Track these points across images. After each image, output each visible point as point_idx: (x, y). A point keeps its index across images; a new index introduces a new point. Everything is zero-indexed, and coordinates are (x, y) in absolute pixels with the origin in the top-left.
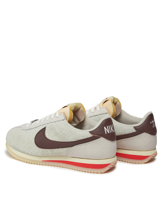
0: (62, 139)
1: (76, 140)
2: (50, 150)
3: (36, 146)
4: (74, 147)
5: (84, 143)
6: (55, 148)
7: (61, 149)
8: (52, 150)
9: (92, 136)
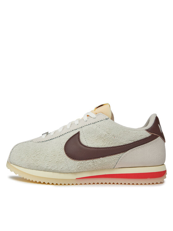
0: (111, 143)
1: (132, 142)
2: (91, 161)
3: (68, 158)
4: (128, 152)
5: (142, 145)
6: (99, 157)
7: (108, 157)
8: (95, 160)
9: (150, 135)
